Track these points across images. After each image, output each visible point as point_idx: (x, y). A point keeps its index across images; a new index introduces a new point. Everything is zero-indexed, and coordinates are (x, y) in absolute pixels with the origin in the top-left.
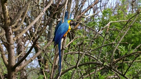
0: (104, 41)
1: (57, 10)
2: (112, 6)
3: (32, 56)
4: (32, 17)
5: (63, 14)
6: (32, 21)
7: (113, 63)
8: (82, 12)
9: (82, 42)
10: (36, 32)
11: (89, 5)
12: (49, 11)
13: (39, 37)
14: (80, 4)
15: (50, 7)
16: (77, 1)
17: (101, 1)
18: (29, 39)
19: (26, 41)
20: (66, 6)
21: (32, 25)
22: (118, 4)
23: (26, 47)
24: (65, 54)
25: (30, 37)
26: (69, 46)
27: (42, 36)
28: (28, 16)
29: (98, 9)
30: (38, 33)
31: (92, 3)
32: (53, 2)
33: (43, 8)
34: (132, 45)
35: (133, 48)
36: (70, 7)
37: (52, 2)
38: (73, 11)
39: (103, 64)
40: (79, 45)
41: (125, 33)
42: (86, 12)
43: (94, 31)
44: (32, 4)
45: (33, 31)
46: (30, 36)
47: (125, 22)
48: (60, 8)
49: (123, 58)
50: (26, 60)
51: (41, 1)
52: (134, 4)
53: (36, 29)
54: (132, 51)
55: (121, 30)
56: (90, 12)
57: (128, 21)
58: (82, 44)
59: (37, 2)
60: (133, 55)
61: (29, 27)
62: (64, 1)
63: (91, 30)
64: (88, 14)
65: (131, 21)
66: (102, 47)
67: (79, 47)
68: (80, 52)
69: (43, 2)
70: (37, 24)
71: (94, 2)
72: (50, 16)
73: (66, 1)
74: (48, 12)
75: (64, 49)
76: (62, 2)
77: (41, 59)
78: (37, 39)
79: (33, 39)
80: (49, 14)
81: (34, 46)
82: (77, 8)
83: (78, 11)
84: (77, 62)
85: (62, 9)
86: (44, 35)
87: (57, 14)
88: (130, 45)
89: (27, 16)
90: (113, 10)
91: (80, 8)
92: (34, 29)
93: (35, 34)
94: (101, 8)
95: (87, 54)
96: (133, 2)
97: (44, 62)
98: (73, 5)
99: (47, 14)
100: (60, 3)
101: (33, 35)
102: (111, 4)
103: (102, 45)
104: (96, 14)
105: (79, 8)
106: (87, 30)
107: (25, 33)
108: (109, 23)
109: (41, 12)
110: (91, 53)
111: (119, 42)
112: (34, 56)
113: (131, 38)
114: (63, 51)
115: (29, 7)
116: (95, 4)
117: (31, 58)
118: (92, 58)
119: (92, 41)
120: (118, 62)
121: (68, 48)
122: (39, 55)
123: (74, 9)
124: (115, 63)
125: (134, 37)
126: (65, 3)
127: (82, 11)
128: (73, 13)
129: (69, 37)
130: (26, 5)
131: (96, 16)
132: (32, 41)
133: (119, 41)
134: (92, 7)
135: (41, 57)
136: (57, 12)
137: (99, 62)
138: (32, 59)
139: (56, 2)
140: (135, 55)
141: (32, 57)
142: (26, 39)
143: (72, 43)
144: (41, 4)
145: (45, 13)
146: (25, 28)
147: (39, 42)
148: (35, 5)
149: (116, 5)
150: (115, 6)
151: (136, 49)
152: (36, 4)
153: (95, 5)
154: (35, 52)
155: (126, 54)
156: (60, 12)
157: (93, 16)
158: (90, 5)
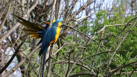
0: (98, 49)
1: (43, 12)
2: (108, 7)
3: (14, 66)
4: (13, 20)
5: (51, 16)
6: (14, 24)
7: (109, 74)
8: (73, 15)
9: (73, 50)
10: (18, 38)
11: (80, 6)
12: (34, 13)
13: (22, 44)
14: (70, 5)
15: (36, 8)
16: (67, 1)
17: (95, 2)
18: (11, 46)
19: (6, 48)
20: (54, 7)
21: (14, 29)
22: (115, 5)
23: (6, 55)
24: (53, 64)
25: (11, 44)
26: (57, 54)
27: (26, 42)
28: (9, 19)
29: (91, 10)
30: (21, 38)
31: (84, 4)
32: (39, 2)
33: (27, 9)
34: (131, 53)
35: (132, 57)
36: (59, 8)
37: (37, 3)
38: (62, 13)
39: (97, 75)
40: (70, 53)
41: (122, 39)
42: (77, 14)
43: (86, 36)
44: (14, 4)
45: (14, 36)
46: (11, 42)
47: (122, 26)
48: (47, 10)
49: (120, 68)
50: (6, 71)
51: (24, 2)
52: (134, 5)
53: (19, 34)
54: (131, 60)
55: (119, 35)
56: (82, 15)
57: (127, 25)
58: (73, 51)
59: (19, 3)
60: (132, 65)
61: (11, 31)
62: (51, 2)
63: (83, 35)
64: (79, 17)
65: (130, 25)
66: (96, 55)
67: (69, 56)
68: (70, 62)
69: (27, 2)
70: (20, 28)
71: (87, 2)
72: (35, 19)
73: (54, 1)
74: (32, 14)
75: (52, 58)
76: (49, 2)
77: (25, 69)
78: (20, 46)
79: (15, 45)
80: (34, 16)
81: (17, 54)
82: (66, 10)
83: (67, 13)
84: (67, 73)
85: (50, 11)
86: (28, 41)
87: (43, 17)
88: (128, 53)
89: (7, 18)
90: (109, 12)
91: (71, 9)
92: (16, 34)
93: (17, 40)
94: (94, 10)
95: (78, 63)
96: (133, 2)
97: (28, 73)
98: (62, 6)
99: (32, 17)
100: (47, 4)
101: (15, 41)
102: (107, 5)
103: (96, 53)
104: (89, 17)
105: (69, 10)
106: (78, 35)
107: (6, 39)
108: (104, 28)
109: (24, 14)
110: (83, 62)
111: (116, 50)
112: (16, 66)
113: (129, 45)
114: (50, 60)
115: (10, 8)
116: (88, 5)
117: (12, 69)
118: (84, 68)
119: (85, 49)
120: (115, 73)
121: (56, 57)
122: (22, 65)
123: (63, 10)
124: (111, 75)
125: (133, 44)
126: (53, 4)
127: (73, 13)
128: (62, 16)
129: (57, 44)
130: (7, 5)
131: (89, 18)
132: (13, 49)
133: (116, 48)
134: (85, 9)
135: (24, 67)
136: (43, 15)
137: (92, 73)
138: (14, 69)
139: (42, 3)
140: (135, 65)
141: (14, 68)
142: (6, 45)
143: (61, 50)
144: (25, 5)
145: (29, 15)
146: (6, 33)
147: (22, 50)
148: (17, 6)
149: (113, 6)
150: (111, 7)
151: (135, 57)
152: (19, 5)
153: (88, 7)
154: (17, 62)
155: (124, 64)
156: (47, 14)
157: (86, 20)
158: (82, 6)
